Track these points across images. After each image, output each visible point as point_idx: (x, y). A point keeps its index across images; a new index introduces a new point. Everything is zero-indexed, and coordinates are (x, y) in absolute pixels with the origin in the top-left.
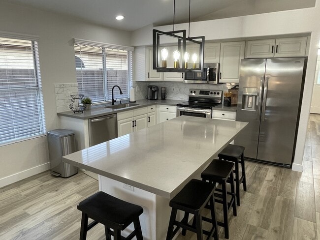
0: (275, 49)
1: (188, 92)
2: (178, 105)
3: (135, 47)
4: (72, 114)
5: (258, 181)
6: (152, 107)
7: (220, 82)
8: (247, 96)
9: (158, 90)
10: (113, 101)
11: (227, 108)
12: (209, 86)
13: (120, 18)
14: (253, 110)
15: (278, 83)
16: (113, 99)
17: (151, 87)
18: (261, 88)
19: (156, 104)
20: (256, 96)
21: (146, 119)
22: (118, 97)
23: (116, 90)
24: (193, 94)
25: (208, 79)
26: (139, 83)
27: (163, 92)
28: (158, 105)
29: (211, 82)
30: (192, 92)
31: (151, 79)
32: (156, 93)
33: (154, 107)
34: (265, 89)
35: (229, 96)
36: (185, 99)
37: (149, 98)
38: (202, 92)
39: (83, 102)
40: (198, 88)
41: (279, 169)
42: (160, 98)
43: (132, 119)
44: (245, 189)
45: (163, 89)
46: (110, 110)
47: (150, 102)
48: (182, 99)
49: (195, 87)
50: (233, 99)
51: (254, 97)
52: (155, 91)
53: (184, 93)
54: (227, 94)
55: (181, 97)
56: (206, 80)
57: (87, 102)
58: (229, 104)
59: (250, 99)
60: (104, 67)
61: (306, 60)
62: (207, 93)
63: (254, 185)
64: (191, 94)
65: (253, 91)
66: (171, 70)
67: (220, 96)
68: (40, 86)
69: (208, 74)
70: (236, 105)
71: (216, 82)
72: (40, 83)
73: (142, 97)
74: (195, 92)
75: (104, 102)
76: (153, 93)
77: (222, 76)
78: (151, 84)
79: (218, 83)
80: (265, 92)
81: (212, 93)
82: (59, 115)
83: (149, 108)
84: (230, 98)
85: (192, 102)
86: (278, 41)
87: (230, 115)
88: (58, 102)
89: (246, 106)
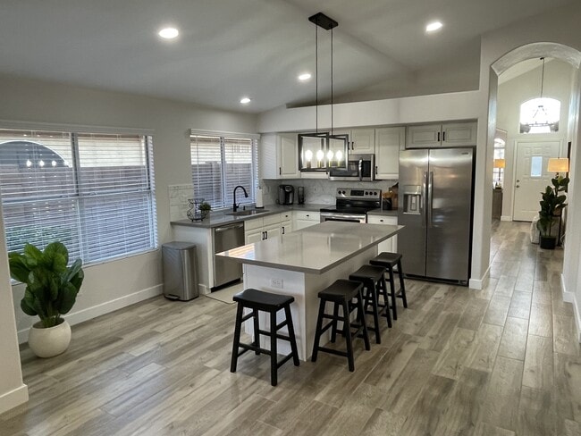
0: (442, 136)
1: (335, 192)
2: (322, 211)
3: (262, 134)
4: (190, 222)
5: (422, 299)
6: (287, 214)
7: (376, 178)
8: (410, 197)
9: (293, 191)
10: (235, 207)
11: (386, 212)
12: (362, 183)
13: (245, 101)
14: (417, 213)
15: (453, 176)
16: (235, 205)
17: (283, 187)
18: (425, 185)
19: (292, 210)
20: (420, 196)
21: (279, 230)
22: (242, 202)
23: (240, 192)
24: (343, 196)
25: (360, 175)
26: (267, 183)
27: (301, 193)
28: (294, 212)
29: (364, 179)
30: (340, 193)
31: (284, 176)
32: (291, 195)
33: (289, 213)
34: (430, 186)
35: (388, 197)
36: (331, 202)
37: (282, 202)
38: (354, 192)
39: (201, 208)
40: (348, 187)
41: (452, 287)
42: (297, 202)
43: (263, 229)
44: (405, 306)
45: (301, 189)
46: (231, 218)
47: (282, 208)
48: (327, 202)
49: (345, 186)
50: (394, 200)
51: (418, 197)
52: (289, 193)
53: (330, 194)
54: (386, 194)
55: (326, 200)
56: (358, 176)
57: (205, 208)
58: (388, 206)
59: (414, 198)
61: (474, 149)
62: (360, 193)
63: (418, 303)
64: (339, 196)
66: (314, 170)
67: (378, 197)
68: (153, 189)
69: (360, 168)
70: (396, 209)
71: (371, 179)
72: (152, 185)
73: (271, 201)
74: (344, 193)
75: (222, 208)
76: (287, 195)
77: (379, 170)
78: (283, 183)
79: (374, 179)
80: (430, 191)
81: (367, 193)
82: (172, 224)
83: (283, 215)
84: (390, 199)
85: (342, 206)
86: (445, 127)
87: (390, 221)
88: (172, 208)
89: (409, 208)
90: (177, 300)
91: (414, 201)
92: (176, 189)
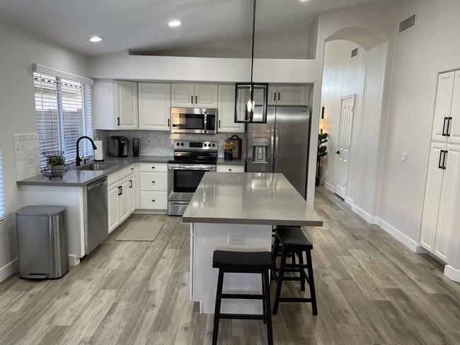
0: (277, 97)
2: (170, 162)
3: (95, 80)
6: (132, 166)
7: (219, 131)
8: (257, 148)
9: (127, 143)
10: (79, 160)
11: (229, 162)
13: (96, 39)
14: (264, 162)
16: (78, 158)
17: (118, 138)
18: (272, 138)
20: (266, 147)
25: (205, 128)
27: (136, 145)
29: (209, 132)
30: (178, 144)
31: (122, 127)
32: (125, 147)
34: (277, 139)
35: (231, 148)
36: (167, 153)
37: (116, 154)
38: (193, 144)
40: (188, 139)
42: (131, 154)
43: (118, 184)
45: (136, 141)
48: (163, 154)
51: (264, 148)
52: (124, 144)
53: (166, 146)
56: (203, 129)
58: (230, 157)
59: (260, 149)
60: (59, 108)
62: (199, 145)
64: (177, 147)
65: (263, 141)
67: (216, 148)
69: (205, 122)
71: (215, 132)
74: (182, 144)
76: (121, 147)
77: (222, 125)
79: (217, 133)
80: (277, 142)
81: (205, 146)
82: (19, 184)
84: (231, 150)
86: (280, 88)
88: (18, 162)
89: (256, 158)
90: (46, 279)
91: (260, 152)
92: (23, 139)
